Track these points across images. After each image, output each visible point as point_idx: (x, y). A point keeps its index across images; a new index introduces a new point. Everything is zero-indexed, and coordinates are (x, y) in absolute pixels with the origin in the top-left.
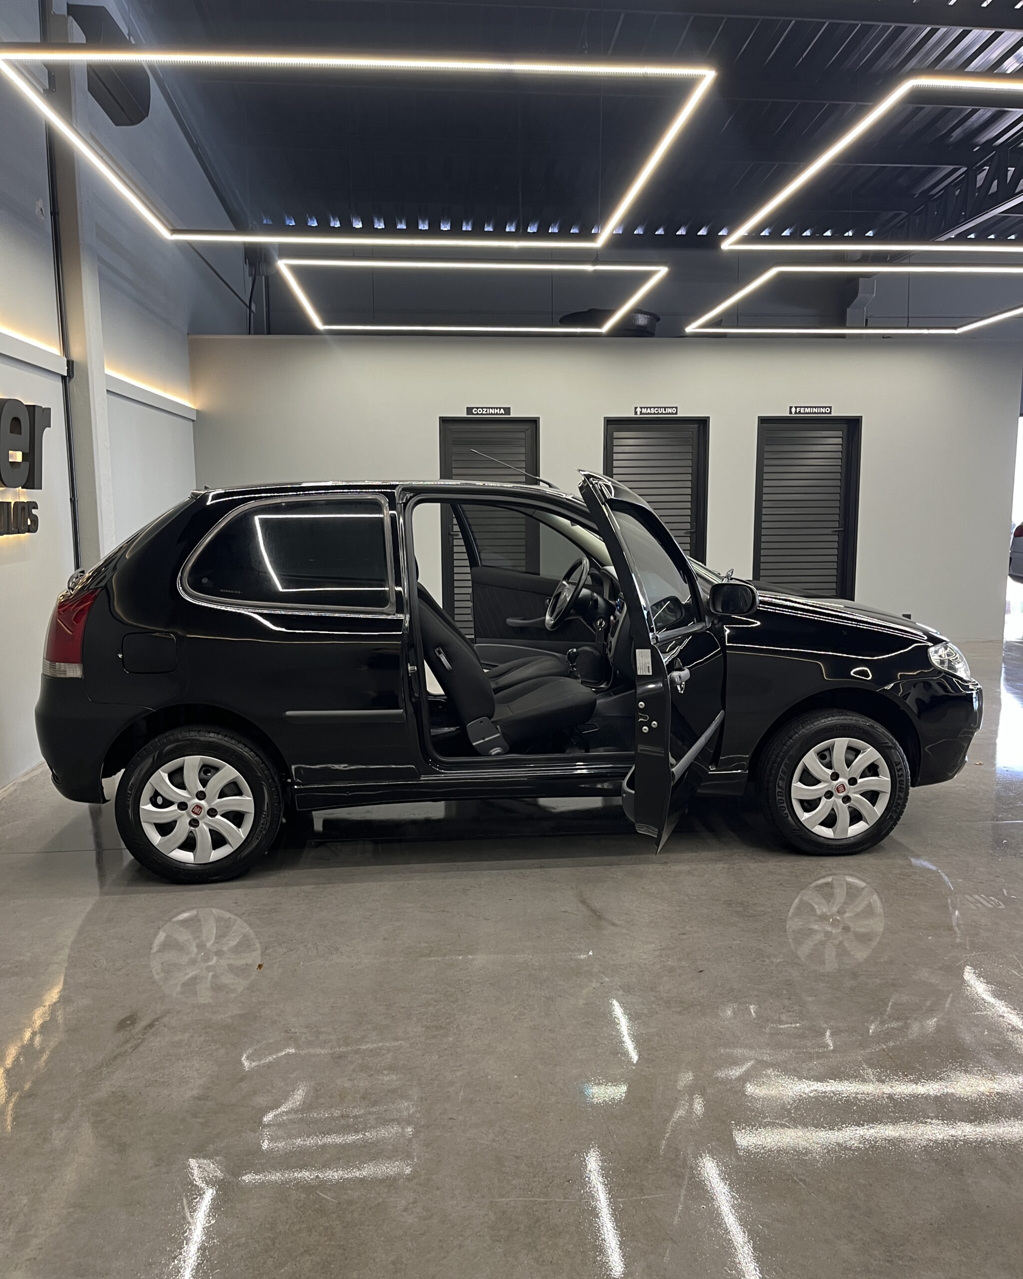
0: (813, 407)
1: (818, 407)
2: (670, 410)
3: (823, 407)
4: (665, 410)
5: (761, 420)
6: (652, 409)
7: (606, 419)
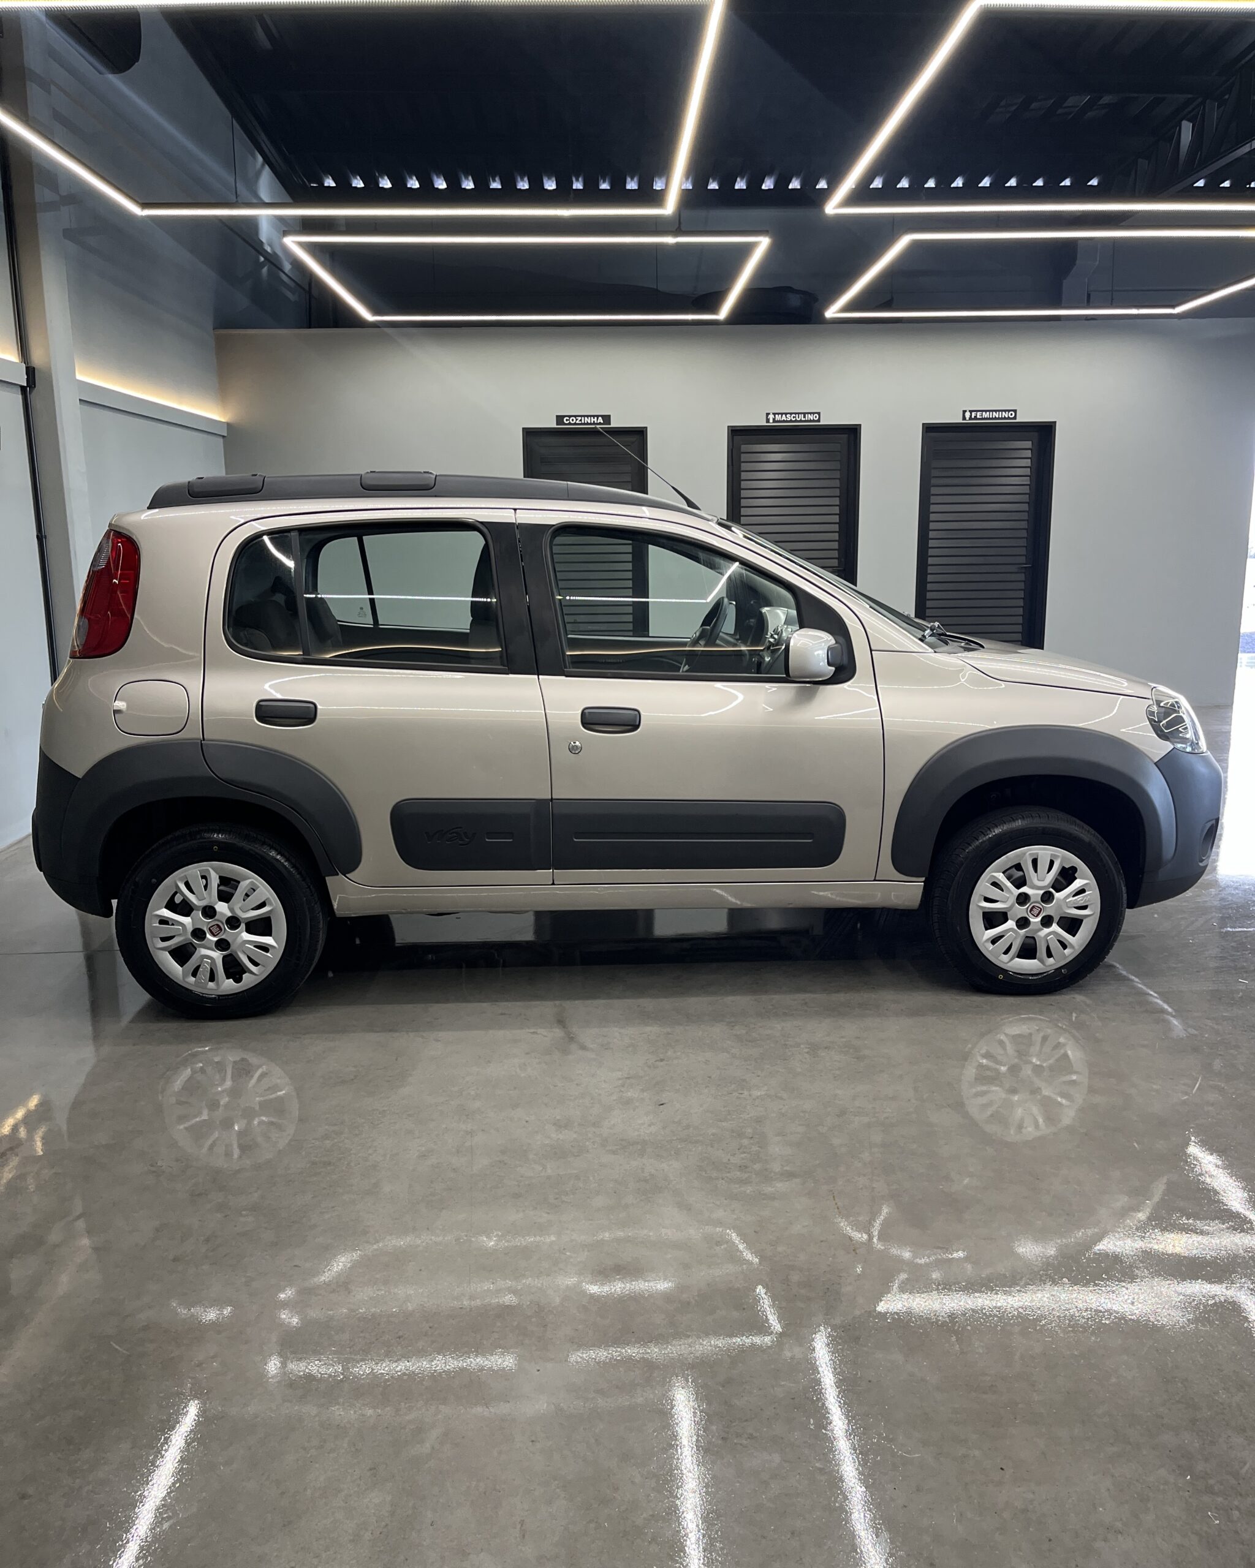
0: (992, 411)
1: (999, 411)
2: (811, 417)
3: (1005, 411)
4: (804, 417)
5: (927, 428)
6: (788, 416)
7: (730, 429)
